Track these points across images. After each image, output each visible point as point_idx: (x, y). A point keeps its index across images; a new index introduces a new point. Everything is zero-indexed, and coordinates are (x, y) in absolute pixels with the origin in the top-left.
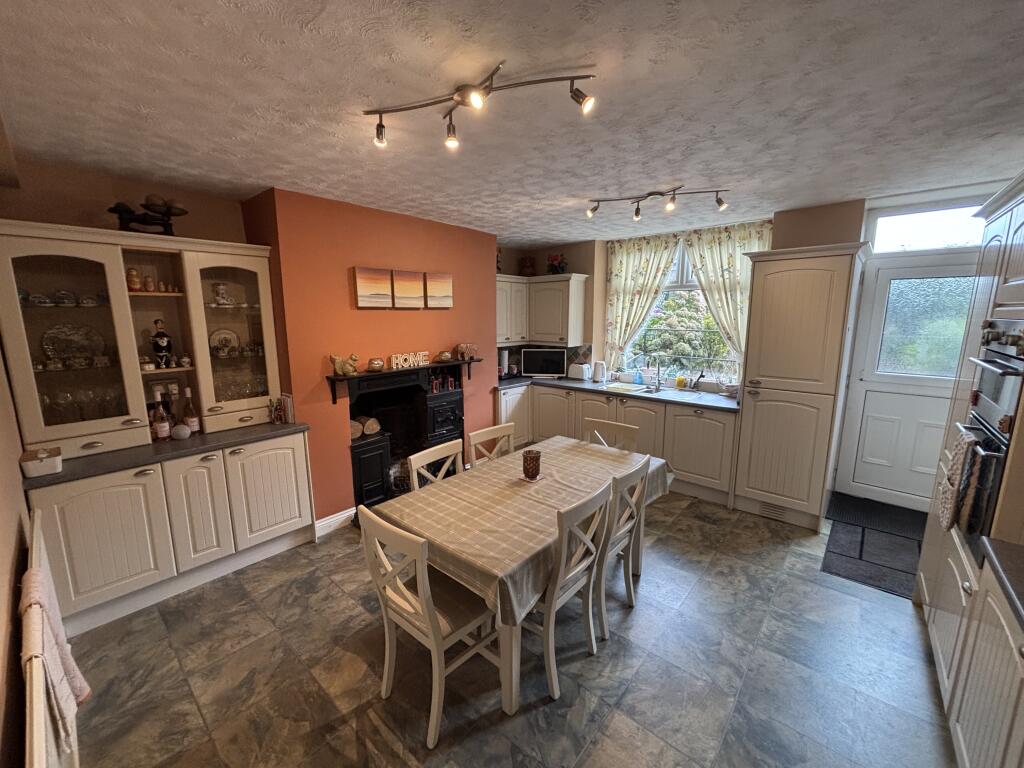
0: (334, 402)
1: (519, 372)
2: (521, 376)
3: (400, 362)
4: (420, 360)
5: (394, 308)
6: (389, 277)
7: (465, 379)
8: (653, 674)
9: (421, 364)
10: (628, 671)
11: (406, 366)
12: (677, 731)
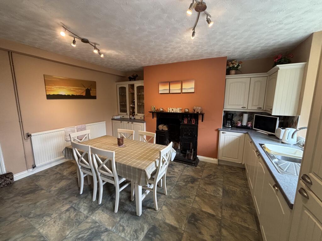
0: (153, 118)
1: (252, 127)
2: (252, 129)
3: (170, 110)
4: (177, 110)
5: (169, 93)
6: (169, 84)
7: (200, 121)
8: (78, 217)
9: (178, 112)
10: (83, 210)
11: (172, 112)
12: (55, 222)
